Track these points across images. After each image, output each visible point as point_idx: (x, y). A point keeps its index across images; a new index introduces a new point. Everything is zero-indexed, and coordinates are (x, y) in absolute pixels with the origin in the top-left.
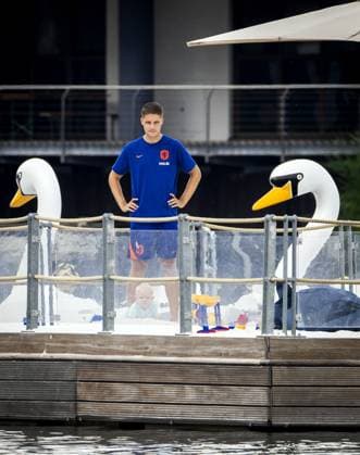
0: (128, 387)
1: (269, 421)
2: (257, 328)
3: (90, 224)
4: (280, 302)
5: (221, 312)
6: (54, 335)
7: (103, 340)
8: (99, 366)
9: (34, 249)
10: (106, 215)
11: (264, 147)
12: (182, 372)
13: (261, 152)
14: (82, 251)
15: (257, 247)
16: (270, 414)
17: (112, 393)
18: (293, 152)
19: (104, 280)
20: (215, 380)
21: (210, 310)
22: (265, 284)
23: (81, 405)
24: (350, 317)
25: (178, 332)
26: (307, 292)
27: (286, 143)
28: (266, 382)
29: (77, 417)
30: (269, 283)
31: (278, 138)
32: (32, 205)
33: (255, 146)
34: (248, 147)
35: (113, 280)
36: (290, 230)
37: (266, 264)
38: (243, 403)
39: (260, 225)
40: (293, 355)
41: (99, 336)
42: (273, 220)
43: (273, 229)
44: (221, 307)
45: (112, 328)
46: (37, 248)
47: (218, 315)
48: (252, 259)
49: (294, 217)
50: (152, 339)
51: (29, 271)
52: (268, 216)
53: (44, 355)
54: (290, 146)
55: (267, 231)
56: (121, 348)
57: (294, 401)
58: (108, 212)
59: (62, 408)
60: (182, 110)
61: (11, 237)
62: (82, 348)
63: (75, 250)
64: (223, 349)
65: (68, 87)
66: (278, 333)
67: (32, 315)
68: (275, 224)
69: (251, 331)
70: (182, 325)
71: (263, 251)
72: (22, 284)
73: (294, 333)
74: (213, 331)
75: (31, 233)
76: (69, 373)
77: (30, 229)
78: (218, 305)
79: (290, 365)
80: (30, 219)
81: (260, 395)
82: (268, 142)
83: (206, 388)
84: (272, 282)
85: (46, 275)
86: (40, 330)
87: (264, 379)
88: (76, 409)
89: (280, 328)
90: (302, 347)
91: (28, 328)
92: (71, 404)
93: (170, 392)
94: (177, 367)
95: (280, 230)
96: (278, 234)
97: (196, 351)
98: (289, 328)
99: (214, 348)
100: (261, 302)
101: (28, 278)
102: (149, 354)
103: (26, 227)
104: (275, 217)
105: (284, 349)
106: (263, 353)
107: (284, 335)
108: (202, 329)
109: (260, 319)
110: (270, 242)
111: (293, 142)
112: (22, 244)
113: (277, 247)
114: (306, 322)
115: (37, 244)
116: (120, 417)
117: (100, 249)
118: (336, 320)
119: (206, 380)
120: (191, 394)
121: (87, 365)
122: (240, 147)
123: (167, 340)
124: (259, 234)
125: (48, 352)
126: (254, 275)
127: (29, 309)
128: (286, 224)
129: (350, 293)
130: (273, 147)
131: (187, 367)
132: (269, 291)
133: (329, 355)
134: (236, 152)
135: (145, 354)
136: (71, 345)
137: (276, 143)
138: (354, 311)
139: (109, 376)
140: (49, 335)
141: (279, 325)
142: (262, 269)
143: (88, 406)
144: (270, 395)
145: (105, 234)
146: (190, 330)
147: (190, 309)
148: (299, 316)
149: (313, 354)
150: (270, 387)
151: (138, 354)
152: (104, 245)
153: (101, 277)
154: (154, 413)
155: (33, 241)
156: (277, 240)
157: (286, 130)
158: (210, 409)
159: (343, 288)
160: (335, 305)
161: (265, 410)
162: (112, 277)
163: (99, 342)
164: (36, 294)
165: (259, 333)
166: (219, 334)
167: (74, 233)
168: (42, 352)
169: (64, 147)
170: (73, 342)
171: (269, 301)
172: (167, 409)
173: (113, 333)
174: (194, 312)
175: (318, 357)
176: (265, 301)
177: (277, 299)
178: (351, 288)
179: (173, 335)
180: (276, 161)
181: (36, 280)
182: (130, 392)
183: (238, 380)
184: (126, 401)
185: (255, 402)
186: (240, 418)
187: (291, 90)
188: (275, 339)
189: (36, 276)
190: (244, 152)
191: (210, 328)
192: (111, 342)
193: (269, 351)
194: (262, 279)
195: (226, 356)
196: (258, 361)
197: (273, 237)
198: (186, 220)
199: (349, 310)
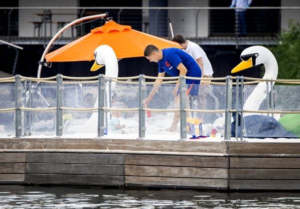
0: (152, 168)
1: (228, 187)
2: (222, 137)
3: (133, 80)
4: (234, 123)
5: (203, 128)
6: (113, 140)
7: (139, 143)
8: (137, 157)
9: (101, 93)
10: (141, 75)
11: (227, 40)
12: (181, 160)
13: (225, 43)
14: (128, 94)
15: (222, 93)
16: (229, 183)
17: (143, 171)
19: (140, 110)
20: (199, 164)
21: (197, 127)
22: (226, 113)
23: (127, 177)
24: (271, 131)
25: (179, 139)
27: (239, 38)
28: (227, 166)
29: (125, 184)
30: (228, 113)
31: (234, 36)
32: (102, 70)
33: (222, 40)
34: (218, 40)
36: (240, 83)
37: (227, 102)
38: (214, 177)
39: (224, 81)
40: (241, 151)
41: (137, 140)
42: (231, 79)
43: (231, 83)
44: (203, 125)
45: (144, 136)
46: (104, 93)
47: (201, 129)
48: (219, 100)
49: (242, 77)
50: (166, 142)
51: (99, 106)
52: (228, 77)
53: (107, 150)
54: (241, 40)
55: (227, 84)
56: (149, 147)
57: (242, 176)
58: (142, 74)
59: (117, 179)
60: (183, 20)
61: (90, 87)
62: (128, 147)
63: (124, 94)
64: (203, 148)
65: (122, 8)
66: (233, 139)
67: (101, 129)
68: (232, 81)
69: (218, 138)
70: (181, 135)
71: (225, 95)
72: (96, 112)
73: (242, 139)
74: (198, 138)
75: (100, 85)
76: (120, 160)
77: (100, 83)
78: (201, 124)
79: (239, 157)
80: (100, 77)
81: (223, 173)
82: (229, 38)
83: (194, 169)
84: (230, 112)
85: (108, 107)
86: (104, 137)
87: (225, 165)
88: (124, 180)
89: (234, 137)
90: (246, 147)
91: (99, 136)
92: (122, 177)
93: (175, 171)
94: (179, 157)
95: (235, 83)
96: (234, 85)
97: (190, 149)
98: (239, 137)
99: (199, 147)
100: (224, 123)
101: (99, 109)
102: (164, 150)
103: (98, 81)
104: (232, 77)
105: (236, 148)
106: (225, 150)
107: (236, 141)
108: (192, 137)
109: (223, 131)
110: (229, 90)
111: (243, 38)
112: (94, 91)
113: (233, 93)
114: (248, 134)
115: (103, 91)
116: (148, 184)
117: (137, 94)
118: (264, 133)
119: (195, 165)
120: (186, 172)
121: (130, 156)
122: (214, 40)
123: (173, 143)
124: (222, 85)
125: (109, 149)
126: (220, 108)
127: (99, 125)
128: (238, 81)
129: (272, 118)
130: (232, 40)
131: (184, 157)
132: (228, 117)
133: (261, 152)
134: (212, 43)
135: (161, 150)
136: (122, 145)
137: (234, 38)
138: (274, 128)
139: (142, 162)
140: (110, 140)
141: (233, 135)
142: (225, 105)
143: (131, 178)
144: (229, 173)
145: (140, 85)
146: (186, 137)
147: (186, 127)
148: (244, 130)
149: (252, 151)
150: (229, 168)
151: (158, 150)
152: (140, 91)
153: (138, 109)
154: (166, 182)
155: (101, 89)
156: (233, 89)
158: (197, 180)
159: (268, 115)
160: (264, 124)
161: (226, 181)
162: (144, 109)
163: (137, 144)
164: (103, 117)
165: (223, 139)
166: (201, 140)
167: (123, 85)
168: (106, 149)
170: (123, 144)
171: (228, 122)
172: (173, 180)
173: (144, 139)
174: (188, 128)
175: (255, 153)
176: (226, 122)
177: (232, 120)
178: (272, 115)
179: (177, 140)
181: (103, 110)
182: (153, 171)
183: (211, 164)
184: (151, 175)
185: (220, 177)
186: (212, 185)
188: (231, 143)
189: (103, 108)
190: (216, 43)
191: (196, 136)
192: (143, 144)
193: (228, 149)
194: (224, 110)
195: (205, 151)
196: (222, 155)
197: (231, 87)
198: (184, 78)
199: (271, 127)
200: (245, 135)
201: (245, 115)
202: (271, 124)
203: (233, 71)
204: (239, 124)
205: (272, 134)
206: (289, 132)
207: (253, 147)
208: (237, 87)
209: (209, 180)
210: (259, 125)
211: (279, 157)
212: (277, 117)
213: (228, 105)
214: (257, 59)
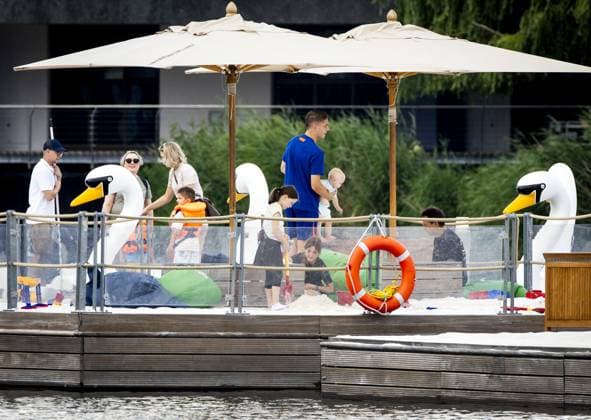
1: (81, 384)
2: (71, 305)
4: (91, 283)
5: (42, 291)
11: (77, 156)
13: (74, 161)
15: (72, 238)
16: (82, 378)
18: (100, 161)
20: (36, 348)
21: (33, 290)
22: (79, 269)
24: (148, 296)
25: (6, 308)
26: (113, 275)
27: (95, 153)
28: (79, 350)
30: (82, 269)
31: (89, 149)
36: (99, 223)
37: (79, 252)
38: (61, 367)
39: (75, 219)
40: (101, 328)
42: (86, 216)
43: (85, 223)
44: (42, 288)
47: (39, 294)
48: (68, 249)
52: (81, 213)
54: (98, 156)
55: (80, 224)
57: (102, 366)
60: (9, 125)
64: (42, 322)
66: (89, 309)
68: (87, 219)
69: (66, 308)
70: (9, 302)
71: (77, 242)
73: (102, 309)
74: (34, 307)
78: (39, 285)
79: (98, 336)
81: (73, 361)
82: (80, 153)
83: (29, 355)
84: (85, 267)
89: (91, 305)
90: (109, 321)
94: (5, 337)
95: (91, 223)
96: (90, 226)
97: (22, 324)
98: (98, 305)
99: (35, 322)
100: (75, 284)
104: (87, 214)
105: (94, 323)
106: (77, 326)
107: (94, 311)
108: (25, 305)
109: (74, 297)
110: (83, 234)
111: (101, 153)
113: (89, 239)
114: (112, 300)
118: (137, 299)
119: (29, 348)
120: (16, 360)
124: (72, 226)
126: (69, 261)
128: (96, 219)
129: (149, 276)
130: (84, 156)
131: (14, 337)
132: (82, 274)
133: (131, 328)
137: (87, 153)
138: (152, 292)
141: (89, 302)
142: (76, 257)
144: (82, 362)
146: (15, 306)
147: (15, 289)
148: (106, 295)
149: (118, 327)
150: (83, 354)
156: (89, 231)
157: (95, 142)
158: (32, 372)
159: (142, 272)
160: (136, 285)
161: (78, 373)
165: (73, 309)
166: (40, 310)
171: (81, 283)
174: (19, 291)
175: (121, 330)
176: (78, 282)
177: (88, 280)
178: (149, 272)
179: (1, 310)
180: (87, 168)
183: (55, 348)
185: (69, 367)
186: (57, 380)
187: (99, 109)
188: (86, 314)
191: (32, 304)
193: (81, 324)
194: (75, 264)
195: (46, 328)
196: (72, 333)
197: (85, 229)
198: (13, 215)
199: (147, 290)
200: (107, 303)
201: (107, 271)
202: (147, 285)
203: (74, 203)
204: (99, 286)
205: (149, 301)
206: (174, 298)
207: (119, 321)
208: (96, 228)
209: (52, 373)
210: (129, 288)
211: (160, 336)
212: (156, 274)
213: (82, 257)
214: (110, 185)
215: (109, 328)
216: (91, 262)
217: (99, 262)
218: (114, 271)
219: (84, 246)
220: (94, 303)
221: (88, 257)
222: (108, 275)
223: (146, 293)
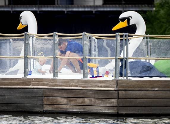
0: (63, 99)
1: (118, 112)
2: (113, 76)
3: (49, 36)
4: (122, 66)
6: (35, 79)
7: (53, 81)
8: (52, 91)
9: (27, 46)
10: (54, 33)
11: (116, 7)
12: (84, 93)
13: (115, 9)
14: (45, 46)
15: (113, 45)
16: (118, 109)
17: (57, 101)
18: (127, 9)
20: (97, 96)
21: (95, 69)
22: (116, 59)
23: (45, 106)
24: (148, 72)
25: (82, 78)
26: (132, 62)
27: (124, 6)
28: (116, 98)
29: (43, 110)
31: (121, 4)
32: (26, 29)
33: (113, 7)
34: (110, 7)
35: (57, 58)
36: (126, 38)
37: (116, 52)
38: (108, 105)
39: (114, 37)
40: (126, 87)
41: (52, 79)
42: (119, 35)
43: (119, 38)
45: (57, 76)
46: (28, 45)
47: (98, 71)
48: (111, 50)
49: (127, 34)
50: (72, 81)
51: (25, 54)
52: (117, 33)
53: (31, 86)
54: (126, 7)
55: (117, 39)
56: (60, 84)
57: (127, 104)
58: (55, 32)
59: (37, 107)
61: (18, 41)
62: (45, 84)
63: (42, 46)
64: (99, 84)
66: (121, 78)
67: (26, 71)
68: (120, 36)
70: (84, 75)
71: (115, 47)
73: (127, 78)
74: (96, 77)
75: (26, 39)
76: (40, 93)
77: (25, 38)
78: (98, 67)
80: (25, 34)
81: (114, 102)
82: (117, 6)
83: (93, 99)
84: (119, 59)
85: (31, 56)
86: (29, 77)
87: (115, 96)
88: (43, 107)
89: (122, 76)
90: (130, 84)
91: (25, 76)
92: (41, 106)
93: (79, 101)
94: (82, 91)
95: (122, 38)
96: (121, 40)
97: (90, 85)
98: (125, 76)
99: (96, 84)
100: (115, 67)
101: (25, 57)
102: (71, 86)
103: (24, 37)
104: (120, 34)
105: (123, 85)
106: (115, 86)
107: (123, 79)
108: (91, 76)
109: (114, 72)
110: (118, 43)
111: (127, 6)
112: (22, 44)
113: (121, 45)
114: (132, 74)
115: (28, 44)
116: (60, 110)
117: (52, 46)
118: (143, 73)
119: (93, 96)
120: (87, 102)
121: (47, 90)
122: (107, 7)
123: (78, 81)
124: (113, 40)
125: (32, 85)
126: (111, 56)
127: (25, 69)
128: (124, 36)
129: (149, 63)
130: (119, 7)
131: (86, 91)
133: (140, 86)
134: (105, 9)
135: (70, 86)
137: (121, 6)
138: (150, 70)
139: (56, 95)
140: (32, 79)
142: (115, 54)
143: (48, 106)
144: (118, 102)
145: (54, 40)
146: (87, 77)
147: (87, 69)
148: (129, 72)
149: (135, 86)
150: (118, 99)
151: (67, 86)
152: (54, 44)
153: (53, 57)
154: (73, 109)
155: (26, 43)
156: (121, 42)
157: (124, 1)
158: (95, 107)
159: (146, 61)
160: (143, 67)
161: (116, 108)
162: (57, 57)
164: (28, 63)
165: (114, 78)
166: (98, 79)
167: (42, 39)
168: (30, 85)
169: (39, 7)
170: (42, 82)
171: (117, 66)
172: (78, 107)
173: (57, 78)
174: (89, 70)
175: (136, 88)
177: (120, 65)
178: (149, 61)
179: (80, 79)
180: (121, 12)
181: (28, 57)
182: (63, 101)
183: (105, 96)
184: (62, 104)
185: (111, 105)
186: (106, 111)
188: (120, 81)
189: (28, 56)
190: (108, 9)
191: (95, 76)
192: (56, 82)
193: (117, 85)
194: (115, 57)
195: (101, 87)
196: (113, 89)
197: (119, 41)
198: (85, 35)
199: (148, 69)
200: (129, 75)
201: (129, 61)
202: (148, 67)
203: (114, 29)
204: (125, 67)
205: (149, 74)
206: (161, 73)
207: (135, 83)
208: (124, 41)
209: (104, 108)
210: (140, 69)
211: (154, 91)
212: (152, 62)
213: (117, 54)
214: (130, 20)
215: (130, 86)
216: (122, 56)
217: (125, 56)
218: (132, 60)
219: (119, 49)
220: (123, 75)
221: (120, 54)
222: (130, 62)
223: (148, 70)
